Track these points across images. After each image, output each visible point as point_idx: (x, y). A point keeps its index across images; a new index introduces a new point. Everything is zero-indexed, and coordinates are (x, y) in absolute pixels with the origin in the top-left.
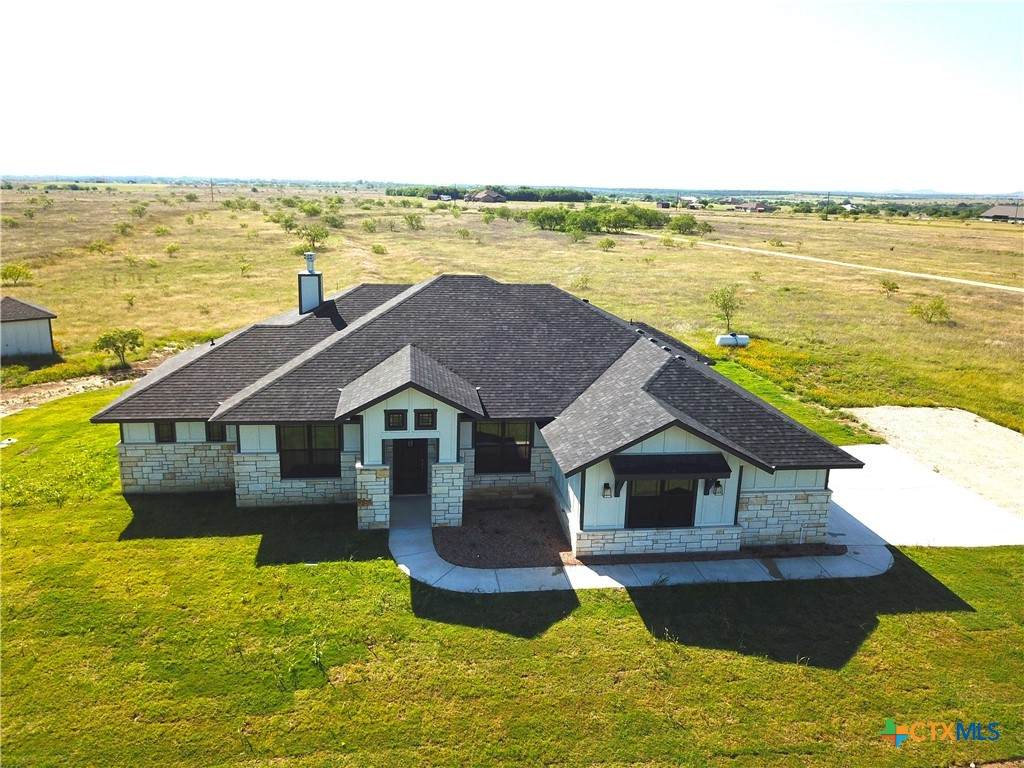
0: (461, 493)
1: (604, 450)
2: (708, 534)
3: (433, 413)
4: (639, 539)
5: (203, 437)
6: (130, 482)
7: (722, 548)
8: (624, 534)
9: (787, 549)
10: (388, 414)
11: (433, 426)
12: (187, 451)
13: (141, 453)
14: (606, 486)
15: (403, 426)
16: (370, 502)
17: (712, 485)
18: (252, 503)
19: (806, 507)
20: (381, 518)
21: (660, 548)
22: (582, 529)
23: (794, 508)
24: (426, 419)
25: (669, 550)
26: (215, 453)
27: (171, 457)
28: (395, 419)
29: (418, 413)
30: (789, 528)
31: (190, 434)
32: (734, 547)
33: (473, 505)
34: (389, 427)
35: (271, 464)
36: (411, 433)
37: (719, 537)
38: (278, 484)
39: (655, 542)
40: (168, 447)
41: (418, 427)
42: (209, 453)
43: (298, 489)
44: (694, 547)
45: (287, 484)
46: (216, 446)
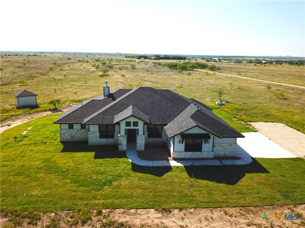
0: (144, 142)
1: (179, 132)
2: (205, 153)
3: (137, 122)
4: (188, 154)
5: (80, 128)
6: (62, 138)
7: (209, 157)
8: (184, 153)
9: (226, 158)
10: (126, 122)
11: (137, 126)
12: (76, 131)
13: (65, 131)
14: (180, 141)
15: (130, 126)
16: (122, 144)
17: (206, 141)
18: (92, 144)
19: (231, 147)
20: (124, 148)
21: (193, 157)
22: (174, 151)
23: (228, 147)
24: (136, 124)
25: (196, 157)
26: (83, 132)
27: (72, 133)
28: (128, 124)
29: (134, 122)
30: (226, 152)
31: (77, 127)
32: (212, 157)
33: (147, 146)
34: (126, 126)
35: (97, 135)
36: (132, 127)
37: (208, 154)
38: (99, 140)
39: (192, 155)
40: (71, 130)
41: (134, 126)
42: (82, 132)
43: (104, 141)
44: (202, 157)
45: (101, 140)
46: (83, 130)
